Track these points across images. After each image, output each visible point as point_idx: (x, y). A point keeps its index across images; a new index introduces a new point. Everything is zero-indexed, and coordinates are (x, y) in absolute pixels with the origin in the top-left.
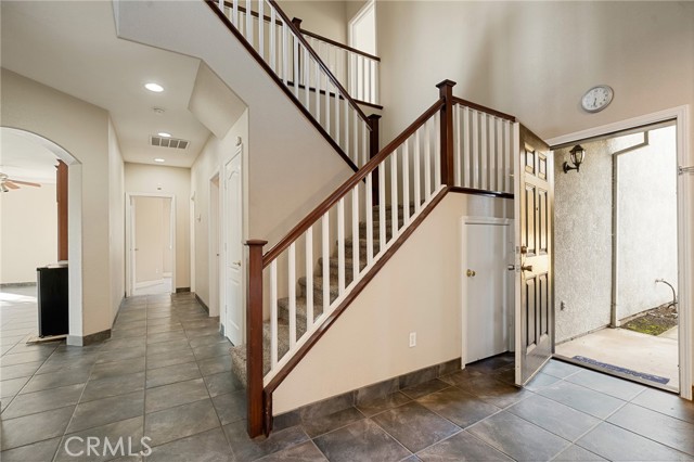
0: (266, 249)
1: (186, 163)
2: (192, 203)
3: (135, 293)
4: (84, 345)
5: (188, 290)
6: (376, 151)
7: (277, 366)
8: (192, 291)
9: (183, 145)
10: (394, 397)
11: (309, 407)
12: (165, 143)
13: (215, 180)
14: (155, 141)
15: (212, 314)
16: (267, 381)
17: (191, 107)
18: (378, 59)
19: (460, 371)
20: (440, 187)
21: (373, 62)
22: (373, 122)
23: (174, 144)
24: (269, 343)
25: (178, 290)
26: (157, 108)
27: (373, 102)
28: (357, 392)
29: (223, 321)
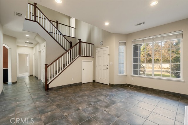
0: (48, 65)
1: (33, 46)
2: (34, 55)
3: (19, 76)
4: (12, 84)
5: (33, 75)
6: (71, 47)
7: (49, 82)
8: (34, 75)
9: (32, 43)
10: (68, 87)
11: (54, 87)
12: (28, 43)
13: (40, 52)
14: (25, 43)
15: (39, 79)
16: (48, 83)
17: (35, 38)
18: (75, 28)
19: (81, 84)
20: (78, 56)
21: (74, 29)
22: (71, 43)
23: (30, 43)
24: (48, 79)
25: (30, 75)
26: (28, 38)
27: (74, 37)
28: (62, 86)
29: (41, 79)
